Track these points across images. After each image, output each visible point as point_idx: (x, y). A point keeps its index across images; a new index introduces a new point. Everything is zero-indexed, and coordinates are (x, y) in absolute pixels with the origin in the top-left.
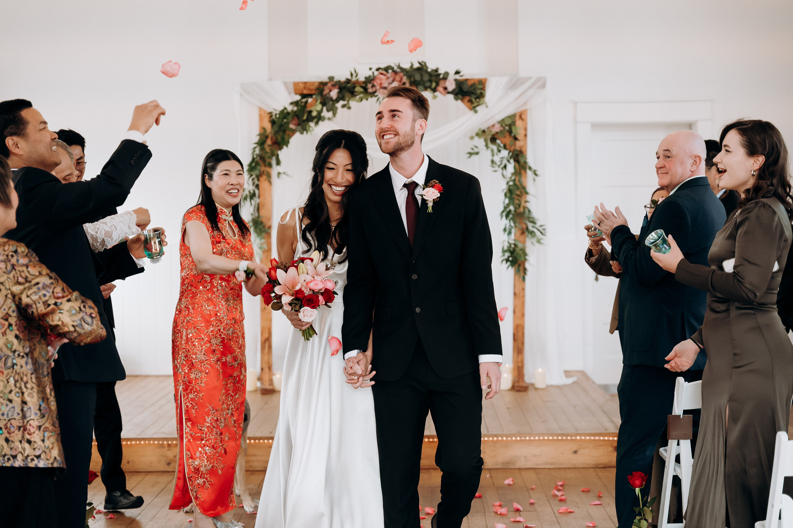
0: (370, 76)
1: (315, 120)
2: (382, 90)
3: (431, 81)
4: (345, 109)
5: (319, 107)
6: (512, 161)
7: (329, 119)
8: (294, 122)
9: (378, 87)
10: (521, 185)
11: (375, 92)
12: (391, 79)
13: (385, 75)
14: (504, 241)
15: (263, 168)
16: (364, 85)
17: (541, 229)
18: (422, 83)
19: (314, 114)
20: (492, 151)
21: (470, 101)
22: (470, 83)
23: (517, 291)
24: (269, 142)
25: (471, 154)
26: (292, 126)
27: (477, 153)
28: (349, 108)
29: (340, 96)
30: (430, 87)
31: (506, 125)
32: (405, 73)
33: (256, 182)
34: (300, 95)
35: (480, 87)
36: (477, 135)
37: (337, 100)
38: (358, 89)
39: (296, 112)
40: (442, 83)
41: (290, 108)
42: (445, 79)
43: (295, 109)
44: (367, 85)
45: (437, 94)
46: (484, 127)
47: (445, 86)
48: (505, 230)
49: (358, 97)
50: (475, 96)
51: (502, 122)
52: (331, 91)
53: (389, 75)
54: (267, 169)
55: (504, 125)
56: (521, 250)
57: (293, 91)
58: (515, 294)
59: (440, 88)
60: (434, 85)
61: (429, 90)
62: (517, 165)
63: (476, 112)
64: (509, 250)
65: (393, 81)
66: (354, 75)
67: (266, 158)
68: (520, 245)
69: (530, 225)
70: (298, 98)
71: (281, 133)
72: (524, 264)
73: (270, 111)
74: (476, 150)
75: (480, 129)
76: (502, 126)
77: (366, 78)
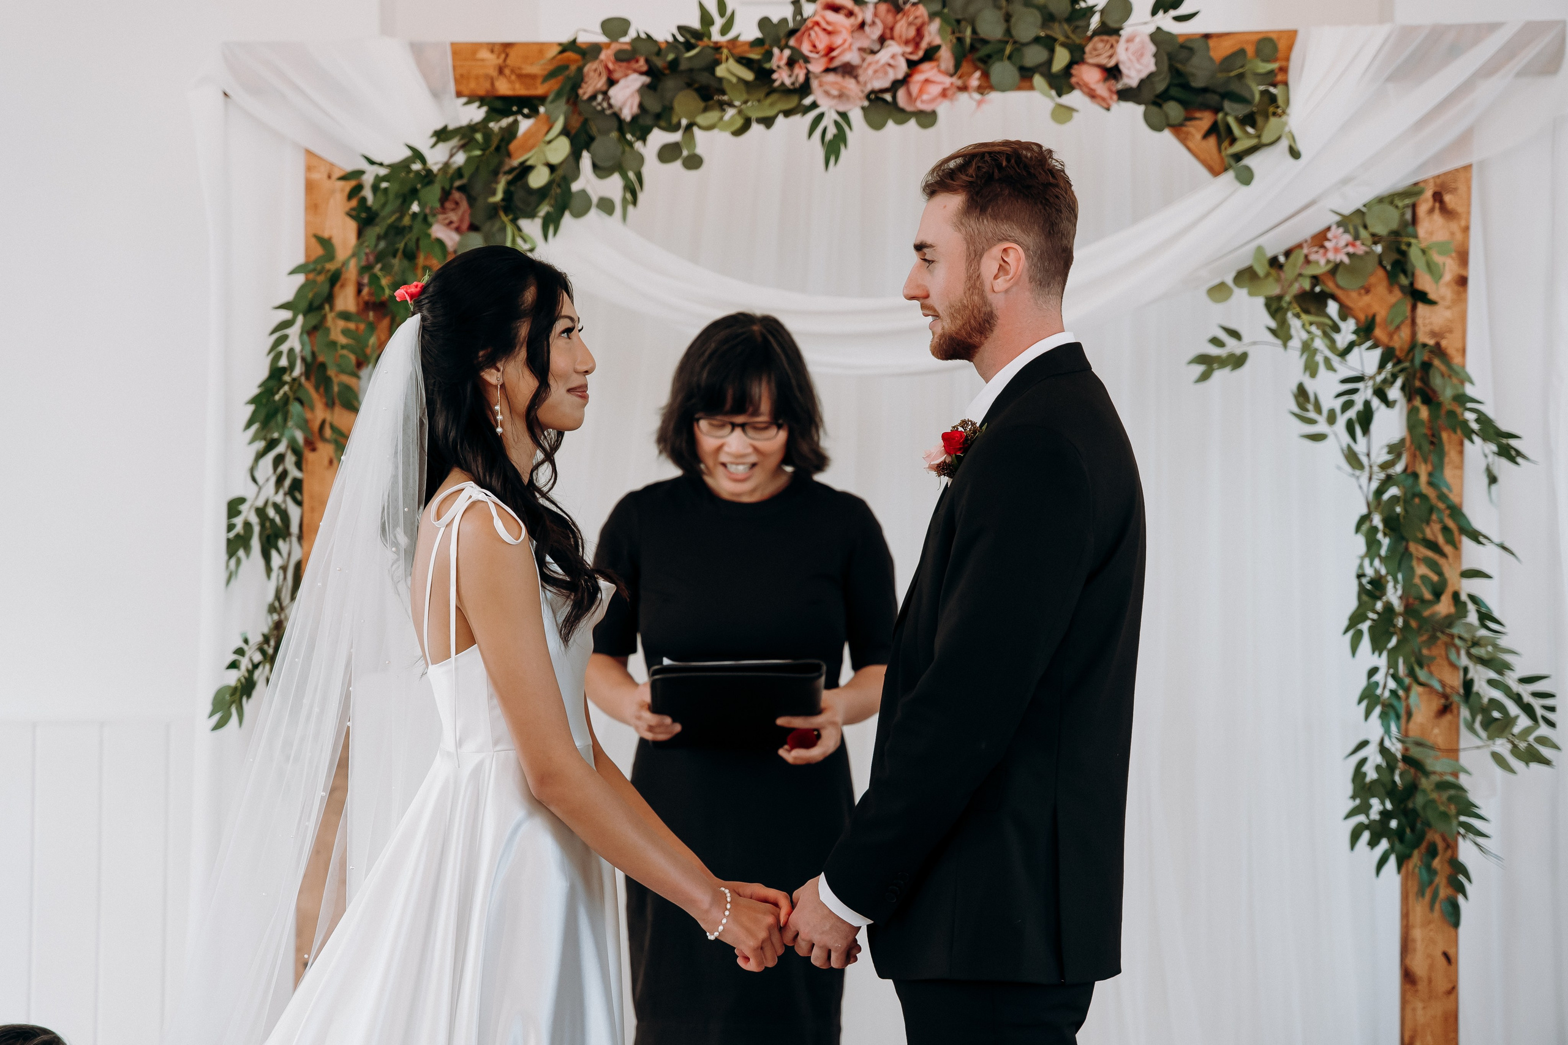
0: (784, 21)
1: (544, 209)
2: (831, 78)
3: (1049, 43)
4: (678, 164)
5: (560, 150)
6: (1394, 393)
7: (606, 206)
8: (453, 217)
9: (816, 67)
10: (1442, 497)
11: (805, 89)
12: (875, 32)
13: (850, 14)
14: (1364, 744)
15: (320, 413)
16: (755, 55)
17: (1525, 691)
18: (1008, 50)
19: (538, 179)
20: (1307, 348)
21: (1220, 133)
22: (1219, 51)
23: (1419, 966)
24: (346, 300)
25: (1208, 363)
26: (439, 231)
27: (1238, 361)
28: (694, 162)
29: (654, 106)
30: (1045, 69)
31: (1376, 239)
32: (937, 7)
33: (294, 473)
34: (482, 100)
35: (1265, 67)
36: (1246, 276)
37: (640, 127)
38: (728, 70)
39: (459, 173)
40: (1098, 52)
41: (437, 157)
42: (1110, 31)
43: (460, 159)
44: (769, 55)
45: (1075, 98)
46: (1275, 247)
47: (1112, 63)
48: (1369, 696)
49: (730, 112)
50: (1242, 110)
51: (1355, 222)
52: (612, 82)
53: (867, 14)
54: (339, 417)
55: (1363, 233)
56: (1443, 786)
57: (452, 88)
58: (1408, 977)
59: (1089, 75)
60: (1062, 58)
61: (1038, 80)
62: (1424, 413)
63: (1246, 178)
64: (1384, 787)
65: (882, 40)
66: (719, 22)
67: (331, 372)
68: (1437, 765)
69: (1481, 676)
70: (476, 114)
71: (396, 262)
72: (1451, 847)
73: (349, 168)
74: (1233, 346)
75: (1260, 250)
76: (1356, 237)
77: (764, 23)
